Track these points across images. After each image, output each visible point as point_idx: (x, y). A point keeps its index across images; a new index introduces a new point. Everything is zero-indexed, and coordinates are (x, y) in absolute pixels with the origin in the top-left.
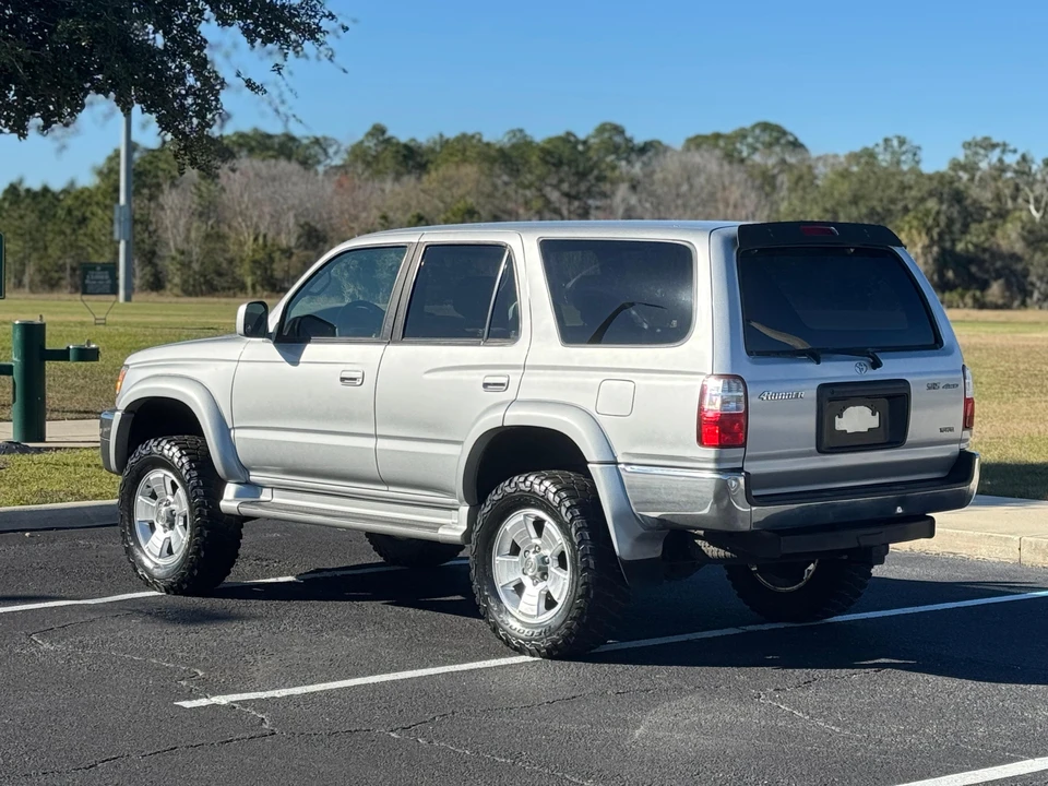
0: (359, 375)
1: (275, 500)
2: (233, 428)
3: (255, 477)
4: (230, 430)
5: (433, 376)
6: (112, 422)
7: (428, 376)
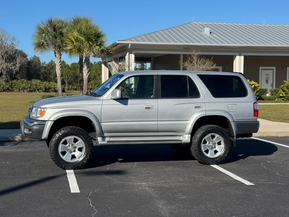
0: (152, 106)
1: (110, 140)
2: (101, 123)
3: (105, 135)
4: (100, 123)
5: (177, 106)
6: (45, 124)
7: (175, 106)
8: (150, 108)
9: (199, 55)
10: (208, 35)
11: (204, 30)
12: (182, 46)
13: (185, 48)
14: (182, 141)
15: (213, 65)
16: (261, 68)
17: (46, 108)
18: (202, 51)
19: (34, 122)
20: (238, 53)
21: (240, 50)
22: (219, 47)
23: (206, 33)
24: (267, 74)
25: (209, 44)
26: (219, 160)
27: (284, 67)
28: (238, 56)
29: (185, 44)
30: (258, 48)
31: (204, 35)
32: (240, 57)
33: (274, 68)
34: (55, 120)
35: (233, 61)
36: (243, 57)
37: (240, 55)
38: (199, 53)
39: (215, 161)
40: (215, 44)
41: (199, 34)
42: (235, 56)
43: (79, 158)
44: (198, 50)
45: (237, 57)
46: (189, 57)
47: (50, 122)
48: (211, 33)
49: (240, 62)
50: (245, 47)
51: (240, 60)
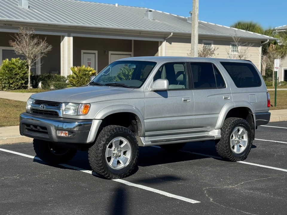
0: (189, 99)
2: (144, 120)
3: (146, 133)
5: (210, 97)
6: (91, 124)
7: (208, 97)
8: (187, 100)
9: (32, 34)
10: (27, 10)
11: (22, 3)
12: (4, 21)
13: (5, 25)
14: (214, 137)
15: (47, 47)
16: (83, 51)
17: (89, 104)
18: (36, 30)
19: (75, 122)
20: (66, 34)
21: (69, 30)
22: (47, 26)
23: (24, 7)
24: (89, 59)
25: (35, 21)
26: (244, 155)
27: (106, 51)
28: (66, 36)
29: (7, 19)
30: (89, 28)
31: (23, 9)
32: (69, 38)
33: (96, 52)
34: (103, 118)
35: (60, 43)
36: (72, 38)
37: (69, 36)
38: (34, 31)
39: (242, 157)
40: (42, 22)
41: (16, 7)
42: (63, 37)
43: (125, 163)
44: (31, 28)
45: (66, 38)
46: (17, 36)
47: (98, 121)
48: (29, 7)
49: (69, 45)
50: (76, 27)
51: (69, 41)
